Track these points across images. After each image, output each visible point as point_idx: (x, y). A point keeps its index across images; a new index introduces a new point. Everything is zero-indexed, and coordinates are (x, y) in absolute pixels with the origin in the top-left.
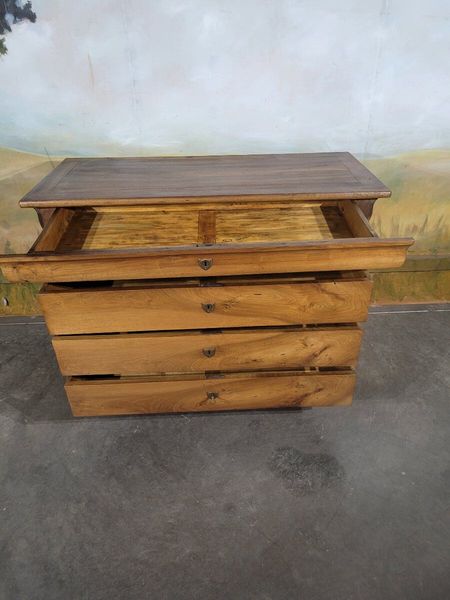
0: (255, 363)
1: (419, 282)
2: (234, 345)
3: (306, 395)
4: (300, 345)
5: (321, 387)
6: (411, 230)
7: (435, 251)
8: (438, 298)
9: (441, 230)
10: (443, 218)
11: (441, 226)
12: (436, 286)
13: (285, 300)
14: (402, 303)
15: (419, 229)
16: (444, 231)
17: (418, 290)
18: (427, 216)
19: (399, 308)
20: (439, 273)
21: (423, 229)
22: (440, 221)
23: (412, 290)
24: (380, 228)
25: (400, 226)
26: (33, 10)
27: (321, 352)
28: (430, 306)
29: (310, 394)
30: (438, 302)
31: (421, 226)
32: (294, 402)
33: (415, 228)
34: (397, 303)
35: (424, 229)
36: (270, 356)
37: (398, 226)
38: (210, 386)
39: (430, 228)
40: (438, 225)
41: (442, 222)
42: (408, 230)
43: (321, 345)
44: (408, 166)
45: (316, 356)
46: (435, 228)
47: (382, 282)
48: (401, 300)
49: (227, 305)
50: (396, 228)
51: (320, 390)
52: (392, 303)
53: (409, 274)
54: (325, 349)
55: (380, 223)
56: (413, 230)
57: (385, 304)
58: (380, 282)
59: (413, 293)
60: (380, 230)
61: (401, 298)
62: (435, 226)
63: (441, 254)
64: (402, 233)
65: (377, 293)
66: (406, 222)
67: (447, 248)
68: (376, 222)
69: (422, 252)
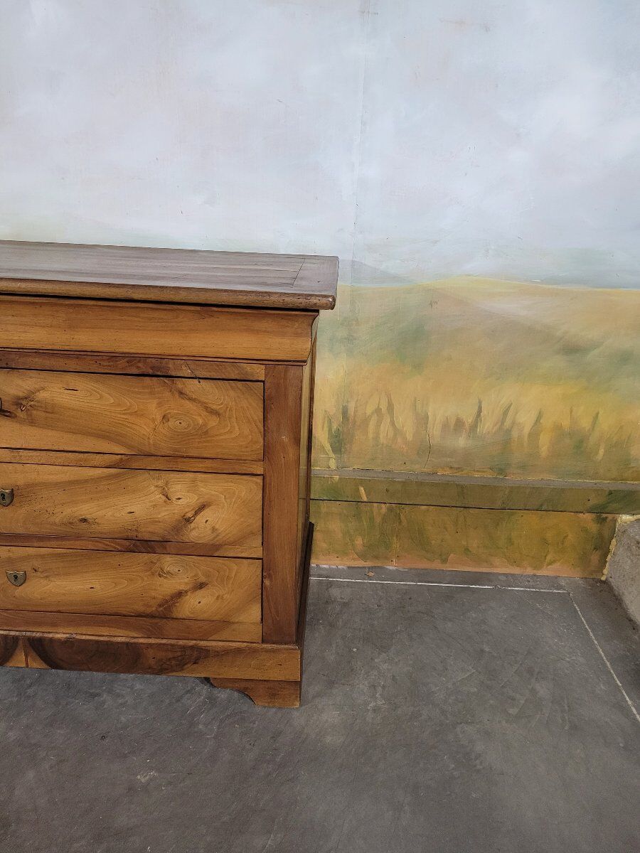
1: (475, 529)
6: (452, 427)
7: (501, 471)
8: (514, 563)
9: (509, 431)
10: (512, 407)
11: (508, 423)
12: (510, 541)
14: (447, 567)
15: (468, 427)
16: (515, 434)
17: (474, 543)
18: (480, 402)
19: (439, 576)
20: (513, 514)
21: (474, 427)
22: (505, 413)
23: (464, 543)
24: (392, 417)
25: (430, 418)
28: (500, 577)
30: (516, 571)
31: (470, 420)
33: (459, 424)
34: (437, 565)
35: (476, 427)
37: (426, 417)
39: (487, 426)
40: (503, 423)
41: (509, 416)
42: (445, 426)
46: (500, 424)
47: (405, 523)
48: (445, 561)
50: (423, 421)
52: (427, 565)
53: (455, 511)
55: (393, 409)
56: (455, 430)
57: (413, 566)
58: (400, 523)
59: (467, 550)
60: (393, 423)
61: (444, 557)
62: (497, 423)
63: (515, 478)
64: (435, 431)
65: (396, 544)
66: (441, 410)
67: (523, 467)
68: (384, 407)
69: (478, 471)
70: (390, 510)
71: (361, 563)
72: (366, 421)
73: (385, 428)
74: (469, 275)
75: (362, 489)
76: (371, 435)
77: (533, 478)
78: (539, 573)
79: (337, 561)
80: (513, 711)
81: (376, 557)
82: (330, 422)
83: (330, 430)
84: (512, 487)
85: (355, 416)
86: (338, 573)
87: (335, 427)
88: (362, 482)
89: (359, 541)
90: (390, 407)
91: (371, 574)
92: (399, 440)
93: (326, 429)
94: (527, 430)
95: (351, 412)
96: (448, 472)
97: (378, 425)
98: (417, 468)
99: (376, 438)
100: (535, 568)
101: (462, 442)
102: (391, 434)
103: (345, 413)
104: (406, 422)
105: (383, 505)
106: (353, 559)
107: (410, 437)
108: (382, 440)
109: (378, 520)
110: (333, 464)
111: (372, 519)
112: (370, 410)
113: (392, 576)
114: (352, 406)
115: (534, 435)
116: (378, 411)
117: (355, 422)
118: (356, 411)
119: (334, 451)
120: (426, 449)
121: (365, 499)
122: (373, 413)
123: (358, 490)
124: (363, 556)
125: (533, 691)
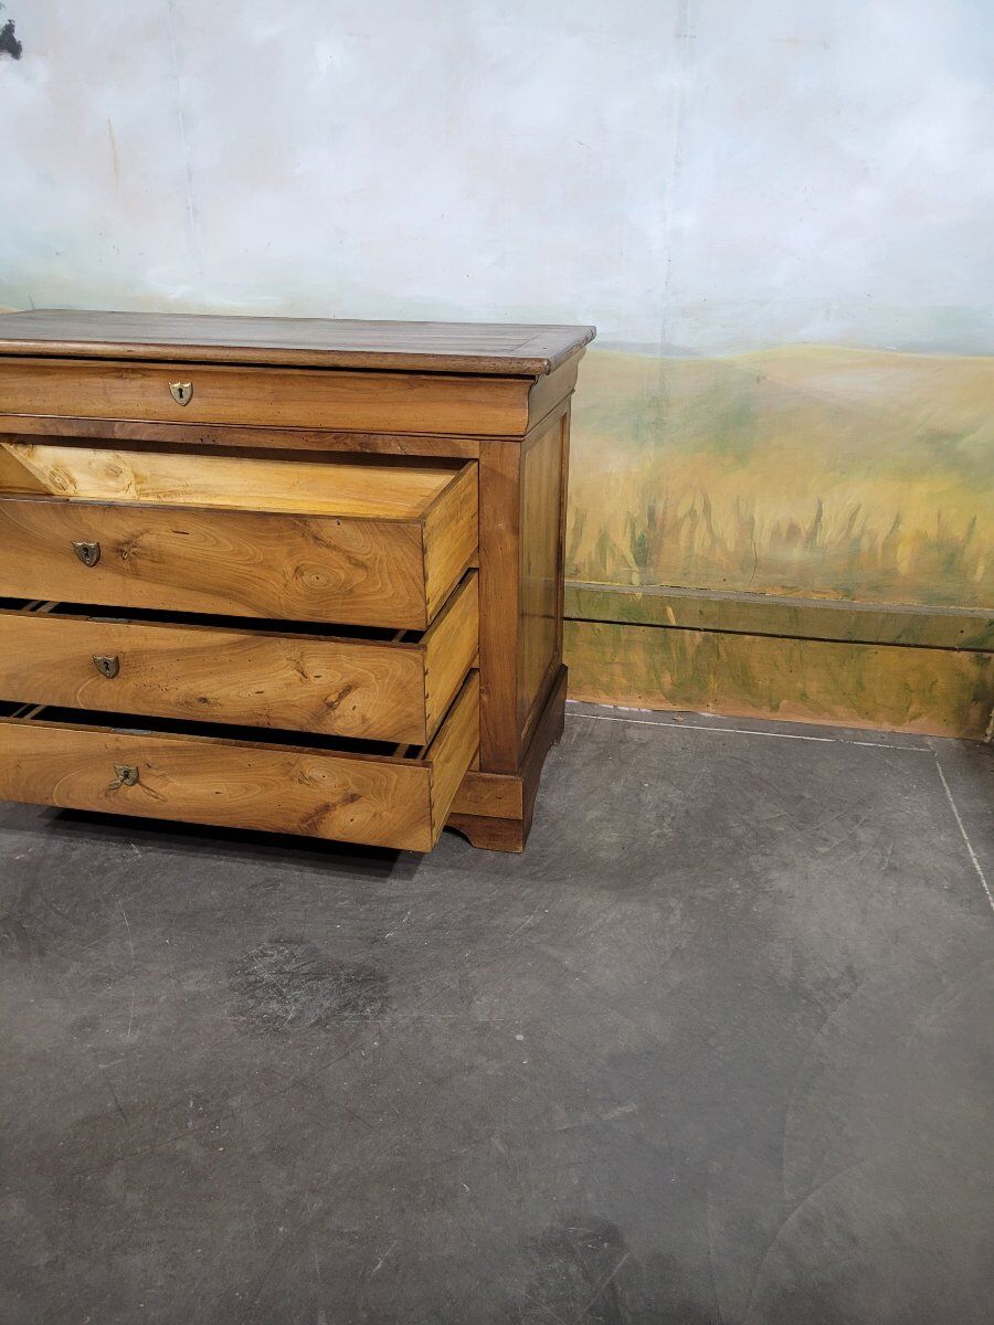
0: (204, 706)
1: (815, 666)
2: (157, 653)
3: (327, 808)
4: (291, 674)
5: (354, 789)
6: (784, 535)
7: (848, 593)
9: (857, 541)
10: (861, 509)
11: (856, 530)
12: (860, 685)
13: (240, 553)
14: (778, 717)
15: (804, 535)
16: (865, 544)
17: (813, 688)
18: (820, 504)
19: (767, 725)
20: (863, 649)
21: (813, 534)
22: (853, 518)
23: (799, 685)
24: (709, 520)
25: (757, 523)
26: (17, 36)
27: (341, 697)
28: (845, 731)
29: (334, 805)
30: (869, 725)
31: (807, 527)
32: (303, 821)
33: (793, 530)
34: (765, 713)
35: (815, 535)
36: (235, 692)
37: (752, 522)
38: (118, 749)
39: (830, 533)
40: (850, 527)
41: (857, 522)
42: (776, 533)
43: (338, 681)
44: (764, 378)
45: (331, 706)
46: (844, 532)
47: (724, 657)
48: (775, 708)
49: (122, 551)
50: (747, 526)
51: (353, 798)
52: (750, 712)
54: (348, 689)
55: (710, 511)
56: (788, 538)
57: (734, 713)
58: (719, 656)
59: (804, 695)
60: (710, 528)
61: (774, 703)
62: (843, 530)
63: (865, 603)
64: (763, 540)
65: (713, 685)
66: (771, 513)
67: (877, 588)
68: (699, 508)
69: (818, 592)
70: (706, 640)
71: (668, 706)
72: (677, 526)
73: (701, 532)
74: (805, 343)
75: (670, 610)
76: (683, 544)
77: (888, 604)
78: (899, 729)
79: (640, 702)
80: (822, 850)
81: (688, 700)
82: (633, 526)
83: (633, 537)
84: (860, 612)
85: (664, 519)
86: (640, 716)
87: (638, 533)
88: (670, 600)
89: (667, 678)
90: (707, 508)
91: (680, 718)
92: (718, 550)
93: (628, 535)
94: (880, 540)
95: (659, 514)
96: (780, 592)
97: (691, 532)
98: (740, 586)
99: (690, 547)
100: (894, 723)
101: (796, 554)
102: (708, 543)
103: (651, 516)
104: (726, 526)
105: (697, 633)
106: (660, 701)
107: (731, 546)
108: (696, 550)
109: (691, 651)
110: (636, 579)
111: (683, 650)
112: (681, 512)
113: (708, 723)
114: (660, 506)
115: (890, 546)
116: (692, 513)
117: (663, 526)
118: (665, 513)
119: (638, 563)
120: (752, 563)
121: (674, 623)
122: (685, 516)
123: (665, 611)
124: (672, 698)
125: (853, 836)
